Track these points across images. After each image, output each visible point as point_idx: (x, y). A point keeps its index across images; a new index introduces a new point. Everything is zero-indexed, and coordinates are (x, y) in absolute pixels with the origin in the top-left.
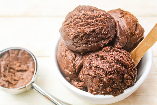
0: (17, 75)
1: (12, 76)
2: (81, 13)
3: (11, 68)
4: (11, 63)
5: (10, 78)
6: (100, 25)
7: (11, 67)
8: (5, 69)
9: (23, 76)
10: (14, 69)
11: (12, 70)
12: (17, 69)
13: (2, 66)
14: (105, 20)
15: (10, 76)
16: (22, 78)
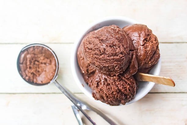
0: (41, 67)
1: (36, 68)
2: (103, 46)
3: (36, 61)
4: (36, 56)
5: (34, 70)
6: (115, 64)
7: (36, 59)
8: (31, 62)
9: (46, 69)
10: (38, 61)
11: (36, 63)
12: (41, 61)
13: (28, 60)
14: (121, 59)
15: (35, 68)
16: (45, 70)
